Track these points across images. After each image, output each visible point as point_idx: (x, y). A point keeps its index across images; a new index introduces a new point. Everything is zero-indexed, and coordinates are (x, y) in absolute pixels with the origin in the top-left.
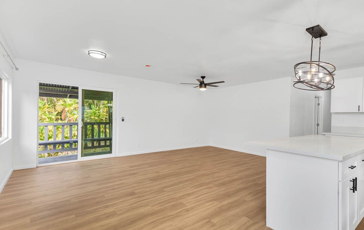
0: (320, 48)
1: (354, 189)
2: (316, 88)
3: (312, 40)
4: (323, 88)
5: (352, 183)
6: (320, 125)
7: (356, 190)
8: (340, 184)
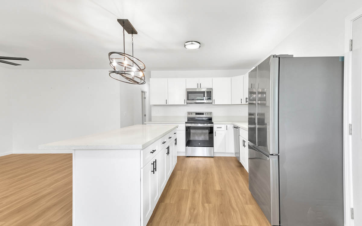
0: (133, 44)
1: (154, 170)
2: (133, 81)
3: (124, 33)
4: (138, 82)
5: (153, 165)
6: (146, 115)
7: (156, 171)
8: (142, 170)
